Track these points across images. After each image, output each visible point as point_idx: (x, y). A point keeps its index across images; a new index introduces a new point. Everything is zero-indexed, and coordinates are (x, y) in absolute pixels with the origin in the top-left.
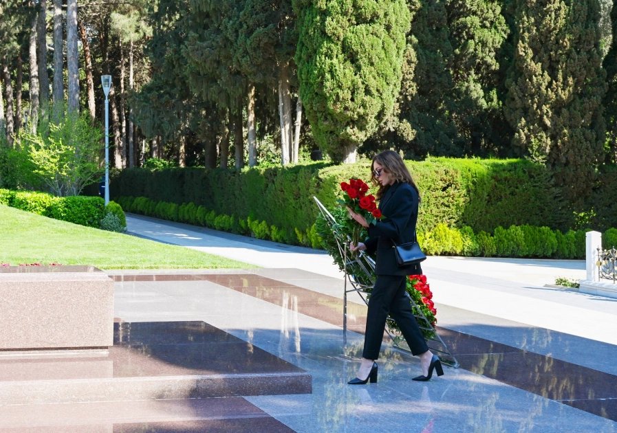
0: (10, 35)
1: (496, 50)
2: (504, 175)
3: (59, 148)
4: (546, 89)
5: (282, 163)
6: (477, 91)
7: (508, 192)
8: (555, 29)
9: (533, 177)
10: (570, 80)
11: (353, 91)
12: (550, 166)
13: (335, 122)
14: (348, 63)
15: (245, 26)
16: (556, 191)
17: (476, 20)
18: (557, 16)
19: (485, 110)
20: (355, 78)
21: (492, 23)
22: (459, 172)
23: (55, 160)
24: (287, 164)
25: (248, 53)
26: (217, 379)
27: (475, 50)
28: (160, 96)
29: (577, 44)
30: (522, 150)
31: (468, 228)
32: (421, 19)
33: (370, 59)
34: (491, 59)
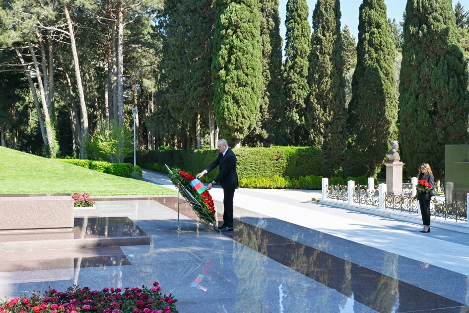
0: (93, 89)
1: (305, 99)
2: (303, 153)
3: (111, 141)
4: (322, 116)
5: (211, 148)
6: (296, 117)
7: (305, 161)
8: (326, 90)
9: (316, 154)
10: (332, 112)
11: (237, 116)
12: (323, 150)
13: (230, 130)
14: (235, 104)
15: (193, 87)
16: (326, 160)
17: (296, 85)
18: (327, 84)
19: (300, 125)
20: (238, 111)
21: (303, 87)
22: (284, 152)
23: (110, 147)
24: (213, 148)
25: (194, 99)
26: (109, 240)
27: (296, 98)
28: (159, 118)
29: (335, 97)
30: (312, 143)
31: (287, 177)
32: (271, 85)
33: (245, 103)
34: (302, 103)
